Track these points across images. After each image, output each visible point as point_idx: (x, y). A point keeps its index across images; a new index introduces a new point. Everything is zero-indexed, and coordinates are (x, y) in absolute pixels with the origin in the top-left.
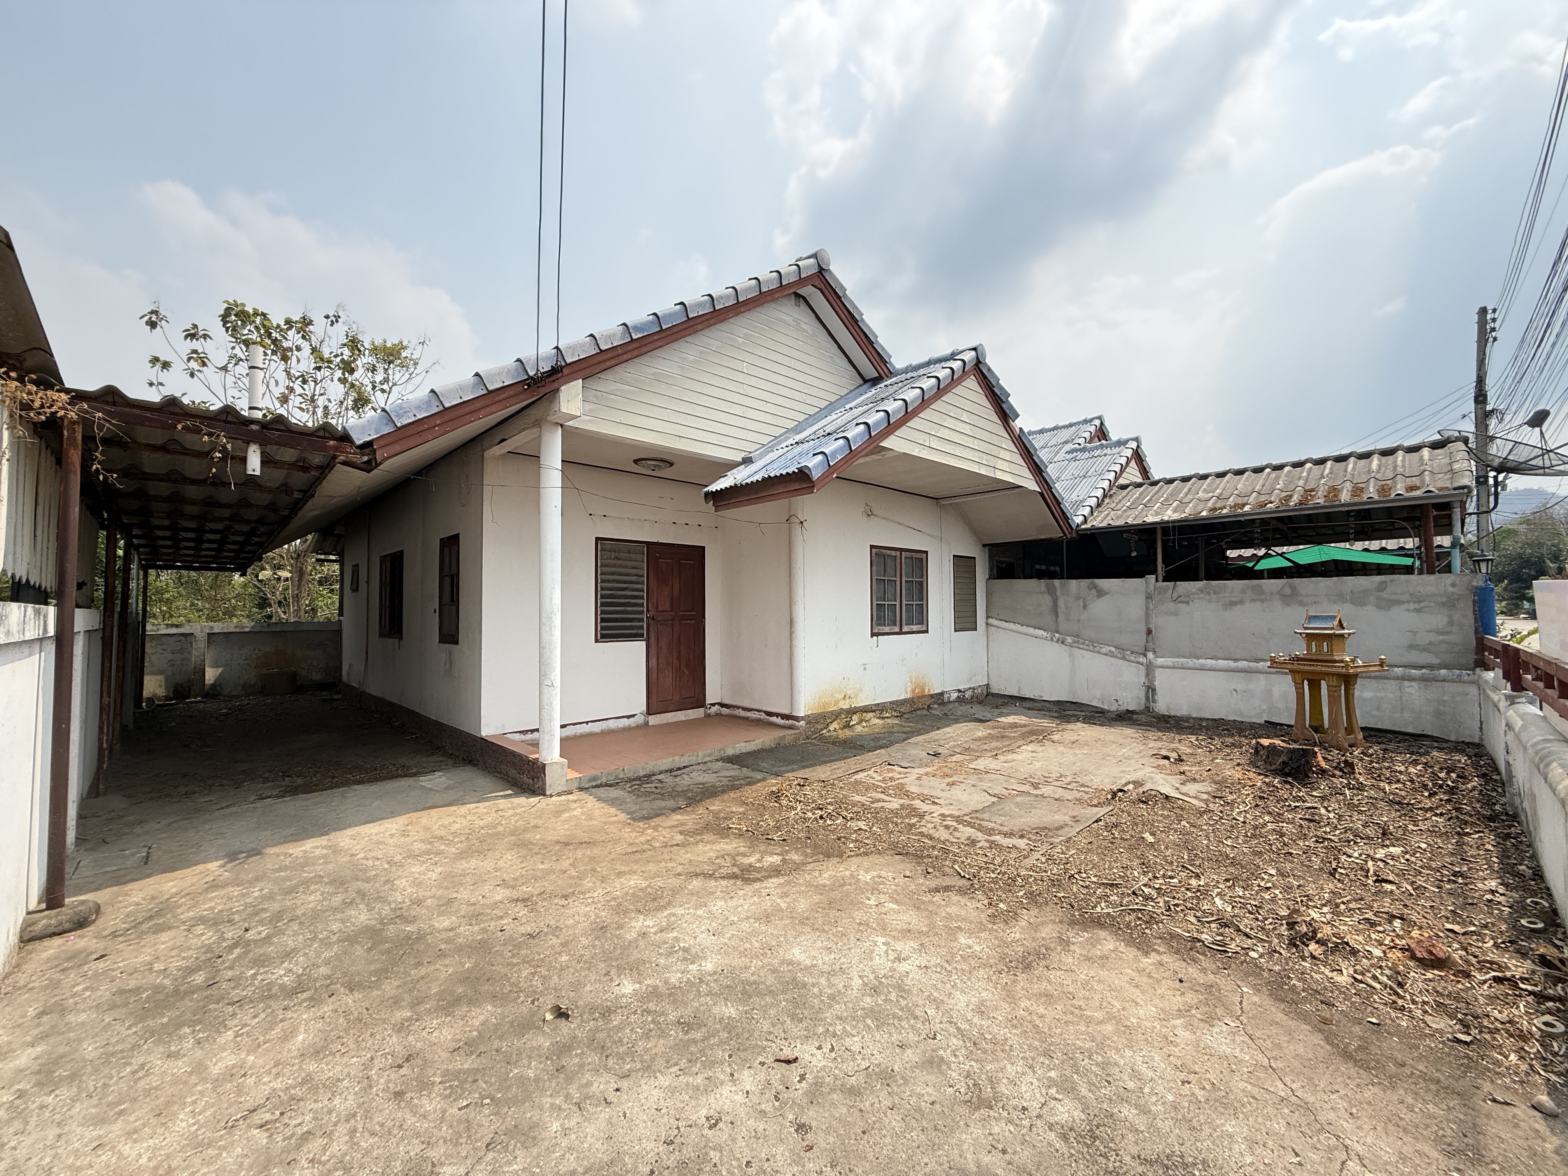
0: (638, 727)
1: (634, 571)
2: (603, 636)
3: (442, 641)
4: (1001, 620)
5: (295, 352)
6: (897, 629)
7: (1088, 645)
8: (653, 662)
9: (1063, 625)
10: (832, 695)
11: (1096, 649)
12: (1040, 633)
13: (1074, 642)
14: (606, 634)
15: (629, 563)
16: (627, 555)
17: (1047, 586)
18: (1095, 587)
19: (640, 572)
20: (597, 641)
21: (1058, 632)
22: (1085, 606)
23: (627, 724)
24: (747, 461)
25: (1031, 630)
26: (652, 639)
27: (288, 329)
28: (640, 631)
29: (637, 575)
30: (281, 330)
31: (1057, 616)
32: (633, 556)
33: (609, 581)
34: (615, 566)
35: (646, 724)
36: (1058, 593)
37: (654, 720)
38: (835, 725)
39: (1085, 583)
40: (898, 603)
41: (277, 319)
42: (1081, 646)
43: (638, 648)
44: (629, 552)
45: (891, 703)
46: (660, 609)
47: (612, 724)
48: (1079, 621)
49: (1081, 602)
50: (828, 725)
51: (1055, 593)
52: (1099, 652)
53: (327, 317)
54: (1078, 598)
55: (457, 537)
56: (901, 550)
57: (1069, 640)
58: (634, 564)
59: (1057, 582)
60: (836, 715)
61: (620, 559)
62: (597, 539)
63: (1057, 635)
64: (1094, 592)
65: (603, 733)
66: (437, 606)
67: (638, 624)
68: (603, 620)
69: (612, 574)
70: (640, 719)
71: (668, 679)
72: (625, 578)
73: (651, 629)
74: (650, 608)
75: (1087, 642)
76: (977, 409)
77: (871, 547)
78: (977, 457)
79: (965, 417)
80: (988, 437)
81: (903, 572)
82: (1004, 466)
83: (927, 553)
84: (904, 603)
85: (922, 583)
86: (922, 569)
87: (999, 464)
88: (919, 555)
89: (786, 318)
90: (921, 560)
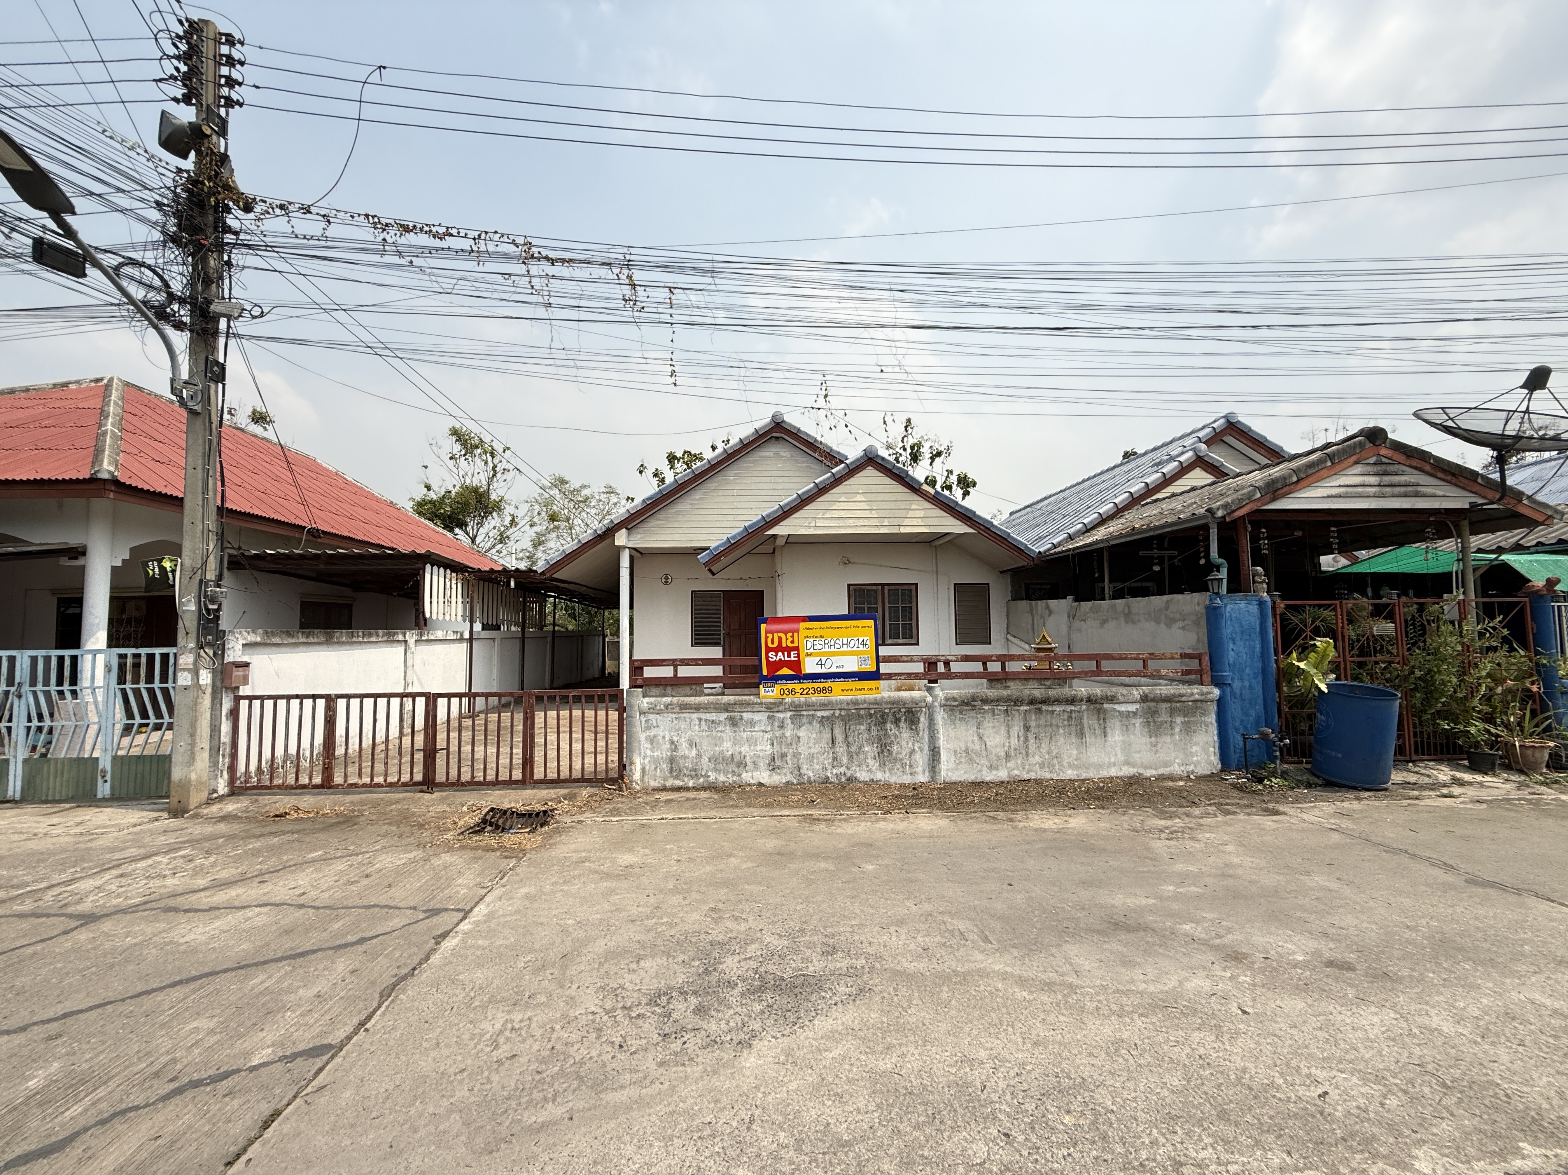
1: (715, 608)
2: (696, 643)
15: (711, 603)
16: (710, 599)
19: (718, 608)
20: (692, 646)
26: (727, 646)
28: (719, 641)
29: (717, 610)
32: (714, 599)
33: (699, 614)
34: (702, 605)
44: (711, 597)
46: (731, 629)
56: (883, 585)
58: (715, 603)
61: (705, 601)
62: (693, 591)
67: (718, 637)
68: (696, 635)
69: (701, 610)
72: (710, 612)
73: (726, 641)
74: (725, 628)
76: (874, 489)
77: (849, 585)
78: (875, 522)
79: (859, 498)
80: (892, 505)
81: (886, 600)
82: (914, 522)
83: (916, 584)
84: (887, 623)
85: (911, 608)
86: (910, 597)
87: (907, 522)
88: (906, 587)
89: (767, 454)
90: (910, 590)
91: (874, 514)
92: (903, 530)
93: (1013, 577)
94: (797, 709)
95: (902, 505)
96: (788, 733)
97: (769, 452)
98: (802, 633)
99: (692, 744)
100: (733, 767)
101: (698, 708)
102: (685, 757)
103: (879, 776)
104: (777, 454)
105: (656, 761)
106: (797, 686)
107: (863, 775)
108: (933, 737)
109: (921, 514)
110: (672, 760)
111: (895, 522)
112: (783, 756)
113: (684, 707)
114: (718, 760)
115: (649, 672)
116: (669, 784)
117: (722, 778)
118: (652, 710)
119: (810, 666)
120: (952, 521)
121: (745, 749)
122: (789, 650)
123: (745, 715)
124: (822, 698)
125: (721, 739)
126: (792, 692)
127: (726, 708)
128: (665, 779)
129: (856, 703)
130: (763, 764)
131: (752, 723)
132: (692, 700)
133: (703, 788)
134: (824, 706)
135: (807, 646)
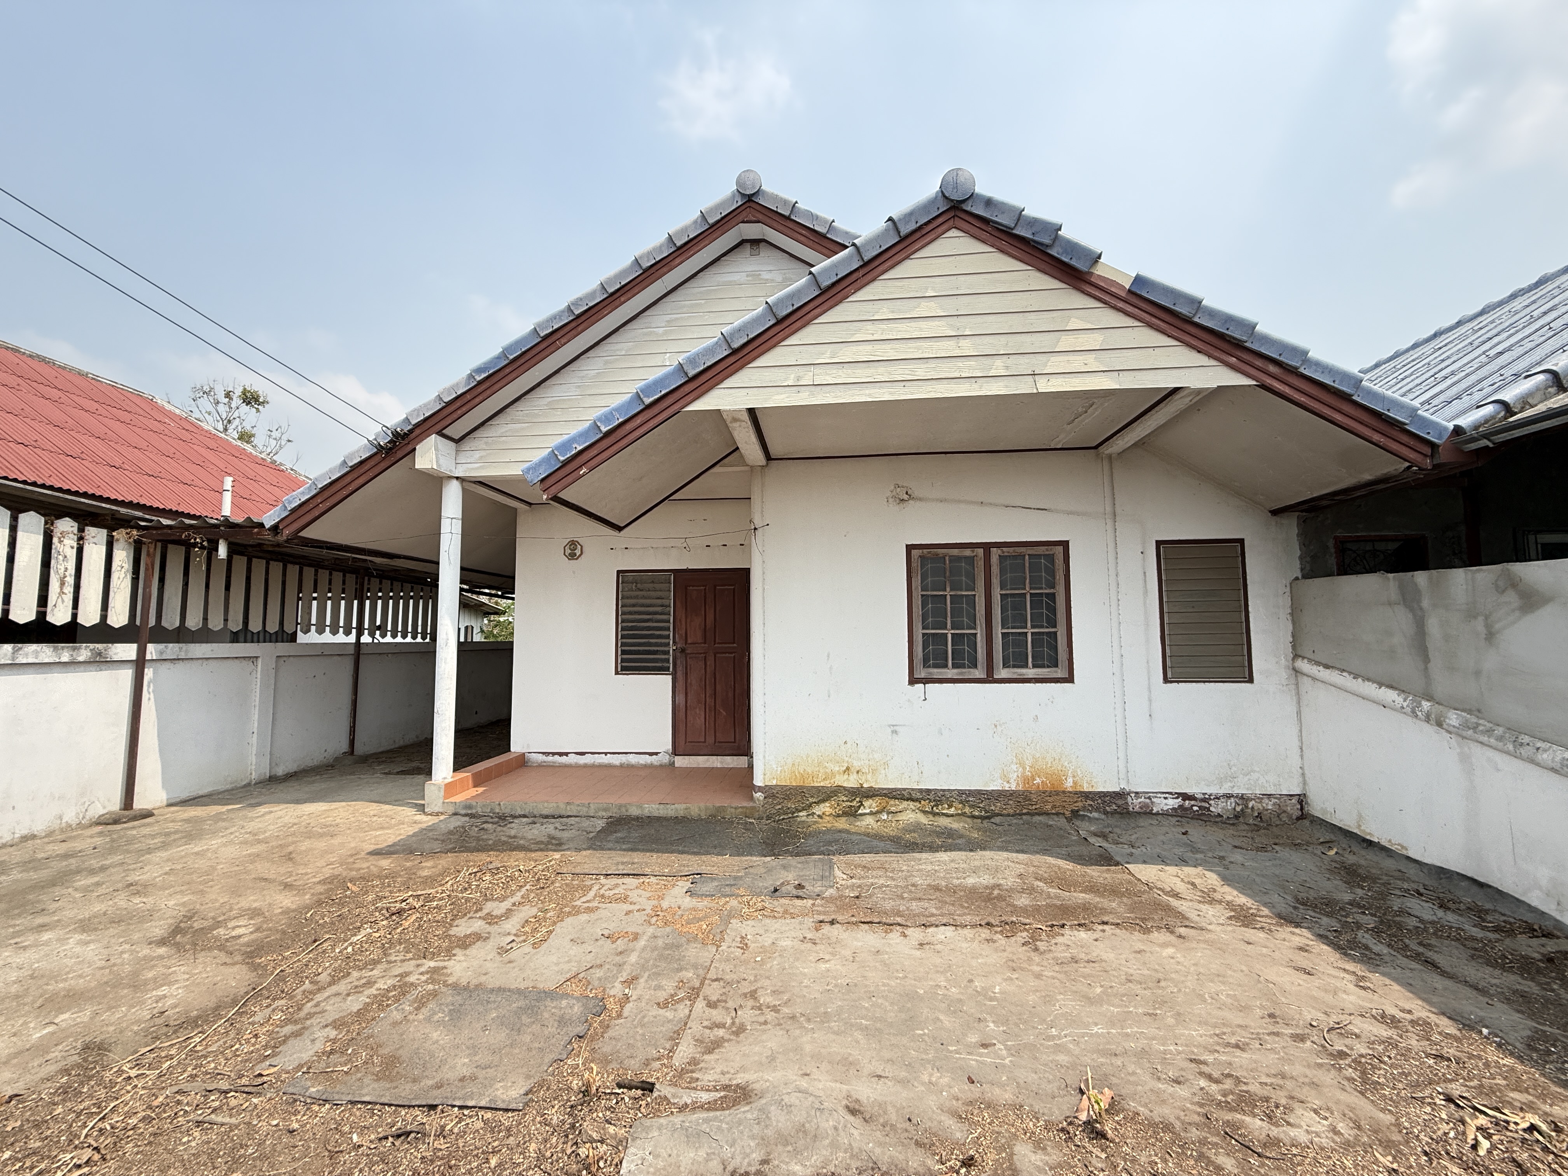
0: (661, 766)
1: (659, 602)
2: (624, 669)
4: (1318, 663)
6: (983, 676)
7: (1500, 739)
8: (681, 699)
9: (1442, 684)
10: (820, 764)
11: (1525, 751)
12: (1390, 695)
13: (1466, 725)
14: (627, 667)
15: (652, 594)
16: (651, 585)
17: (1402, 588)
18: (1514, 584)
19: (665, 602)
20: (617, 673)
21: (1430, 698)
22: (1491, 636)
23: (649, 762)
25: (1370, 689)
26: (680, 674)
28: (666, 665)
29: (662, 606)
31: (1426, 659)
32: (657, 586)
33: (630, 613)
34: (636, 597)
35: (672, 764)
36: (1425, 603)
37: (681, 762)
38: (825, 808)
39: (1485, 574)
40: (980, 632)
42: (1485, 739)
43: (666, 681)
44: (653, 582)
45: (961, 792)
46: (689, 641)
47: (633, 759)
48: (1478, 673)
49: (1479, 625)
50: (810, 806)
51: (1419, 601)
52: (1532, 761)
54: (1471, 614)
56: (987, 547)
57: (1453, 719)
58: (659, 594)
59: (1421, 577)
60: (827, 794)
61: (642, 590)
62: (619, 572)
63: (1426, 705)
64: (1512, 598)
65: (622, 766)
67: (663, 657)
68: (624, 652)
69: (634, 606)
70: (664, 759)
71: (698, 719)
72: (651, 609)
73: (678, 662)
74: (677, 640)
75: (1499, 731)
76: (964, 285)
77: (910, 548)
79: (926, 308)
81: (996, 582)
82: (1077, 363)
83: (1065, 544)
84: (998, 631)
85: (1052, 596)
86: (1052, 573)
87: (1056, 365)
88: (1041, 550)
89: (736, 278)
90: (1051, 558)
91: (967, 347)
92: (1045, 386)
93: (1303, 523)
97: (742, 272)
104: (755, 275)
109: (1093, 340)
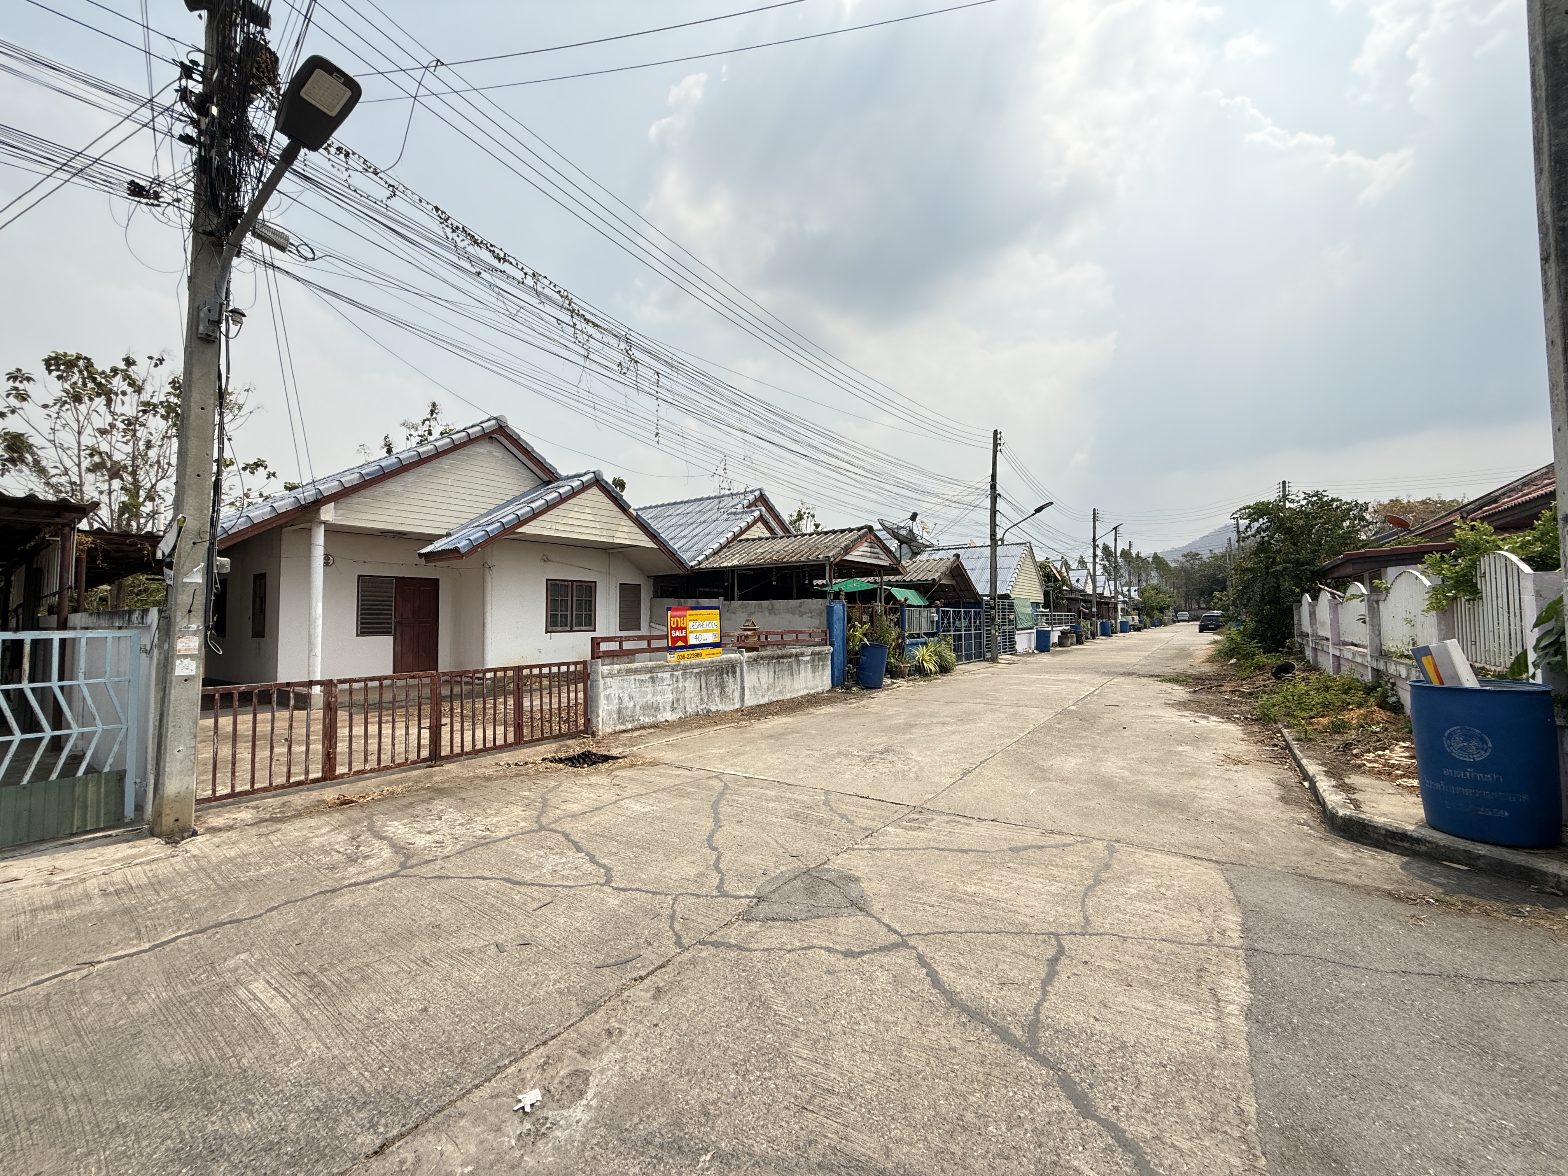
1: (386, 594)
2: (363, 633)
3: (254, 636)
5: (120, 396)
6: (568, 629)
8: (399, 649)
14: (364, 631)
15: (382, 589)
16: (381, 584)
19: (390, 595)
20: (357, 635)
24: (448, 535)
26: (398, 634)
27: (114, 376)
28: (389, 630)
29: (388, 597)
30: (107, 376)
32: (386, 584)
33: (367, 600)
34: (373, 591)
40: (569, 613)
41: (102, 365)
43: (390, 639)
44: (383, 583)
46: (405, 617)
53: (151, 358)
55: (265, 574)
56: (572, 581)
58: (386, 590)
61: (377, 587)
62: (359, 576)
66: (251, 615)
67: (388, 626)
68: (362, 623)
69: (369, 596)
71: (410, 659)
72: (379, 598)
73: (397, 629)
74: (397, 616)
76: (598, 505)
77: (547, 580)
78: (598, 532)
79: (587, 510)
80: (608, 520)
81: (575, 593)
82: (623, 535)
83: (595, 583)
84: (574, 614)
85: (591, 600)
86: (591, 593)
87: (618, 534)
88: (588, 584)
89: (482, 451)
90: (590, 588)
91: (597, 525)
92: (616, 541)
93: (656, 583)
94: (685, 668)
95: (615, 521)
96: (680, 685)
97: (484, 449)
98: (688, 618)
99: (631, 698)
100: (653, 711)
101: (636, 671)
102: (627, 708)
103: (720, 707)
104: (490, 452)
105: (610, 713)
106: (685, 653)
107: (713, 708)
108: (742, 681)
109: (627, 529)
110: (619, 711)
111: (611, 533)
112: (678, 700)
113: (629, 672)
114: (647, 707)
115: (604, 646)
116: (617, 729)
117: (647, 720)
118: (611, 675)
119: (692, 641)
120: (644, 537)
121: (659, 698)
122: (682, 629)
123: (660, 675)
124: (695, 661)
125: (646, 692)
126: (683, 657)
127: (651, 670)
128: (615, 725)
129: (712, 662)
130: (668, 707)
131: (663, 680)
132: (631, 666)
133: (637, 729)
134: (699, 665)
135: (690, 625)
